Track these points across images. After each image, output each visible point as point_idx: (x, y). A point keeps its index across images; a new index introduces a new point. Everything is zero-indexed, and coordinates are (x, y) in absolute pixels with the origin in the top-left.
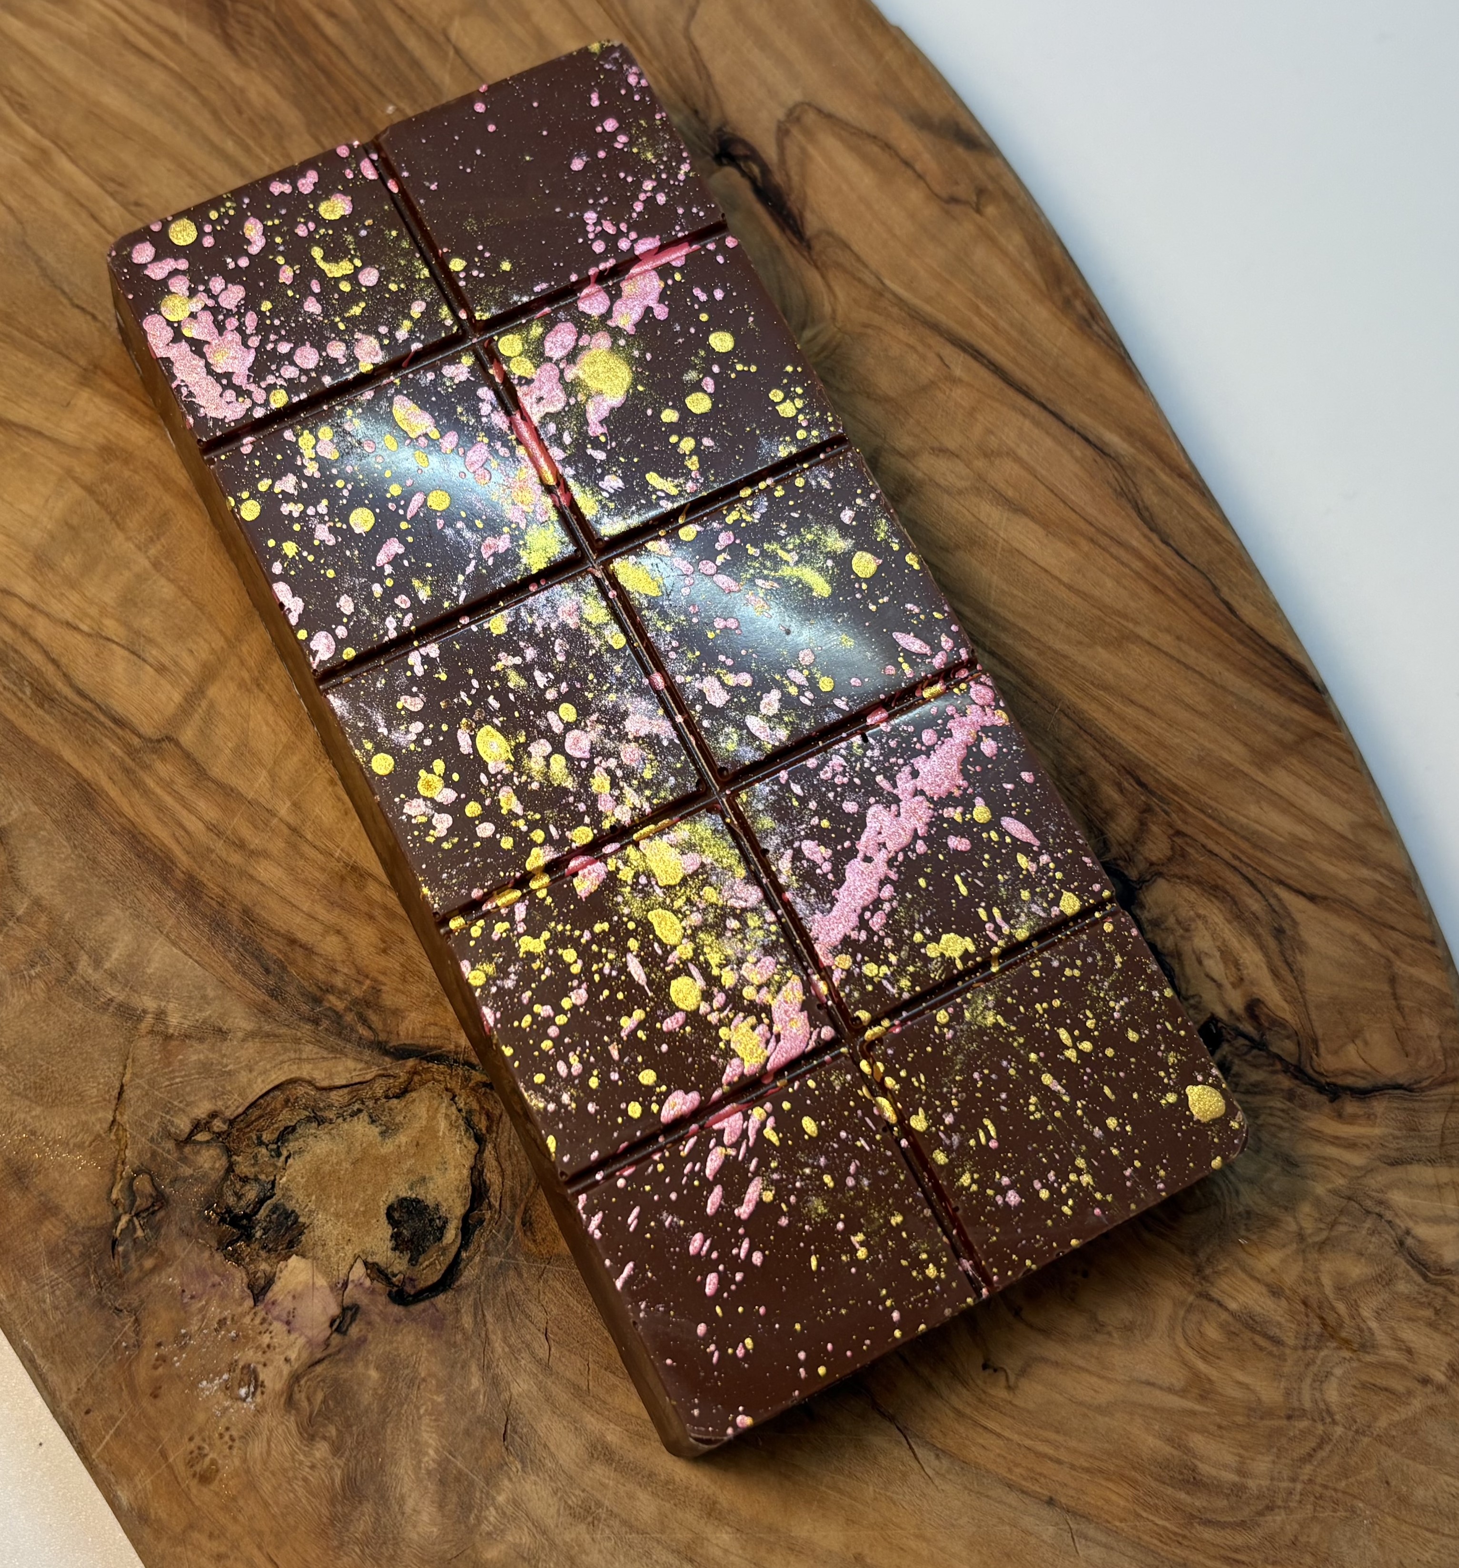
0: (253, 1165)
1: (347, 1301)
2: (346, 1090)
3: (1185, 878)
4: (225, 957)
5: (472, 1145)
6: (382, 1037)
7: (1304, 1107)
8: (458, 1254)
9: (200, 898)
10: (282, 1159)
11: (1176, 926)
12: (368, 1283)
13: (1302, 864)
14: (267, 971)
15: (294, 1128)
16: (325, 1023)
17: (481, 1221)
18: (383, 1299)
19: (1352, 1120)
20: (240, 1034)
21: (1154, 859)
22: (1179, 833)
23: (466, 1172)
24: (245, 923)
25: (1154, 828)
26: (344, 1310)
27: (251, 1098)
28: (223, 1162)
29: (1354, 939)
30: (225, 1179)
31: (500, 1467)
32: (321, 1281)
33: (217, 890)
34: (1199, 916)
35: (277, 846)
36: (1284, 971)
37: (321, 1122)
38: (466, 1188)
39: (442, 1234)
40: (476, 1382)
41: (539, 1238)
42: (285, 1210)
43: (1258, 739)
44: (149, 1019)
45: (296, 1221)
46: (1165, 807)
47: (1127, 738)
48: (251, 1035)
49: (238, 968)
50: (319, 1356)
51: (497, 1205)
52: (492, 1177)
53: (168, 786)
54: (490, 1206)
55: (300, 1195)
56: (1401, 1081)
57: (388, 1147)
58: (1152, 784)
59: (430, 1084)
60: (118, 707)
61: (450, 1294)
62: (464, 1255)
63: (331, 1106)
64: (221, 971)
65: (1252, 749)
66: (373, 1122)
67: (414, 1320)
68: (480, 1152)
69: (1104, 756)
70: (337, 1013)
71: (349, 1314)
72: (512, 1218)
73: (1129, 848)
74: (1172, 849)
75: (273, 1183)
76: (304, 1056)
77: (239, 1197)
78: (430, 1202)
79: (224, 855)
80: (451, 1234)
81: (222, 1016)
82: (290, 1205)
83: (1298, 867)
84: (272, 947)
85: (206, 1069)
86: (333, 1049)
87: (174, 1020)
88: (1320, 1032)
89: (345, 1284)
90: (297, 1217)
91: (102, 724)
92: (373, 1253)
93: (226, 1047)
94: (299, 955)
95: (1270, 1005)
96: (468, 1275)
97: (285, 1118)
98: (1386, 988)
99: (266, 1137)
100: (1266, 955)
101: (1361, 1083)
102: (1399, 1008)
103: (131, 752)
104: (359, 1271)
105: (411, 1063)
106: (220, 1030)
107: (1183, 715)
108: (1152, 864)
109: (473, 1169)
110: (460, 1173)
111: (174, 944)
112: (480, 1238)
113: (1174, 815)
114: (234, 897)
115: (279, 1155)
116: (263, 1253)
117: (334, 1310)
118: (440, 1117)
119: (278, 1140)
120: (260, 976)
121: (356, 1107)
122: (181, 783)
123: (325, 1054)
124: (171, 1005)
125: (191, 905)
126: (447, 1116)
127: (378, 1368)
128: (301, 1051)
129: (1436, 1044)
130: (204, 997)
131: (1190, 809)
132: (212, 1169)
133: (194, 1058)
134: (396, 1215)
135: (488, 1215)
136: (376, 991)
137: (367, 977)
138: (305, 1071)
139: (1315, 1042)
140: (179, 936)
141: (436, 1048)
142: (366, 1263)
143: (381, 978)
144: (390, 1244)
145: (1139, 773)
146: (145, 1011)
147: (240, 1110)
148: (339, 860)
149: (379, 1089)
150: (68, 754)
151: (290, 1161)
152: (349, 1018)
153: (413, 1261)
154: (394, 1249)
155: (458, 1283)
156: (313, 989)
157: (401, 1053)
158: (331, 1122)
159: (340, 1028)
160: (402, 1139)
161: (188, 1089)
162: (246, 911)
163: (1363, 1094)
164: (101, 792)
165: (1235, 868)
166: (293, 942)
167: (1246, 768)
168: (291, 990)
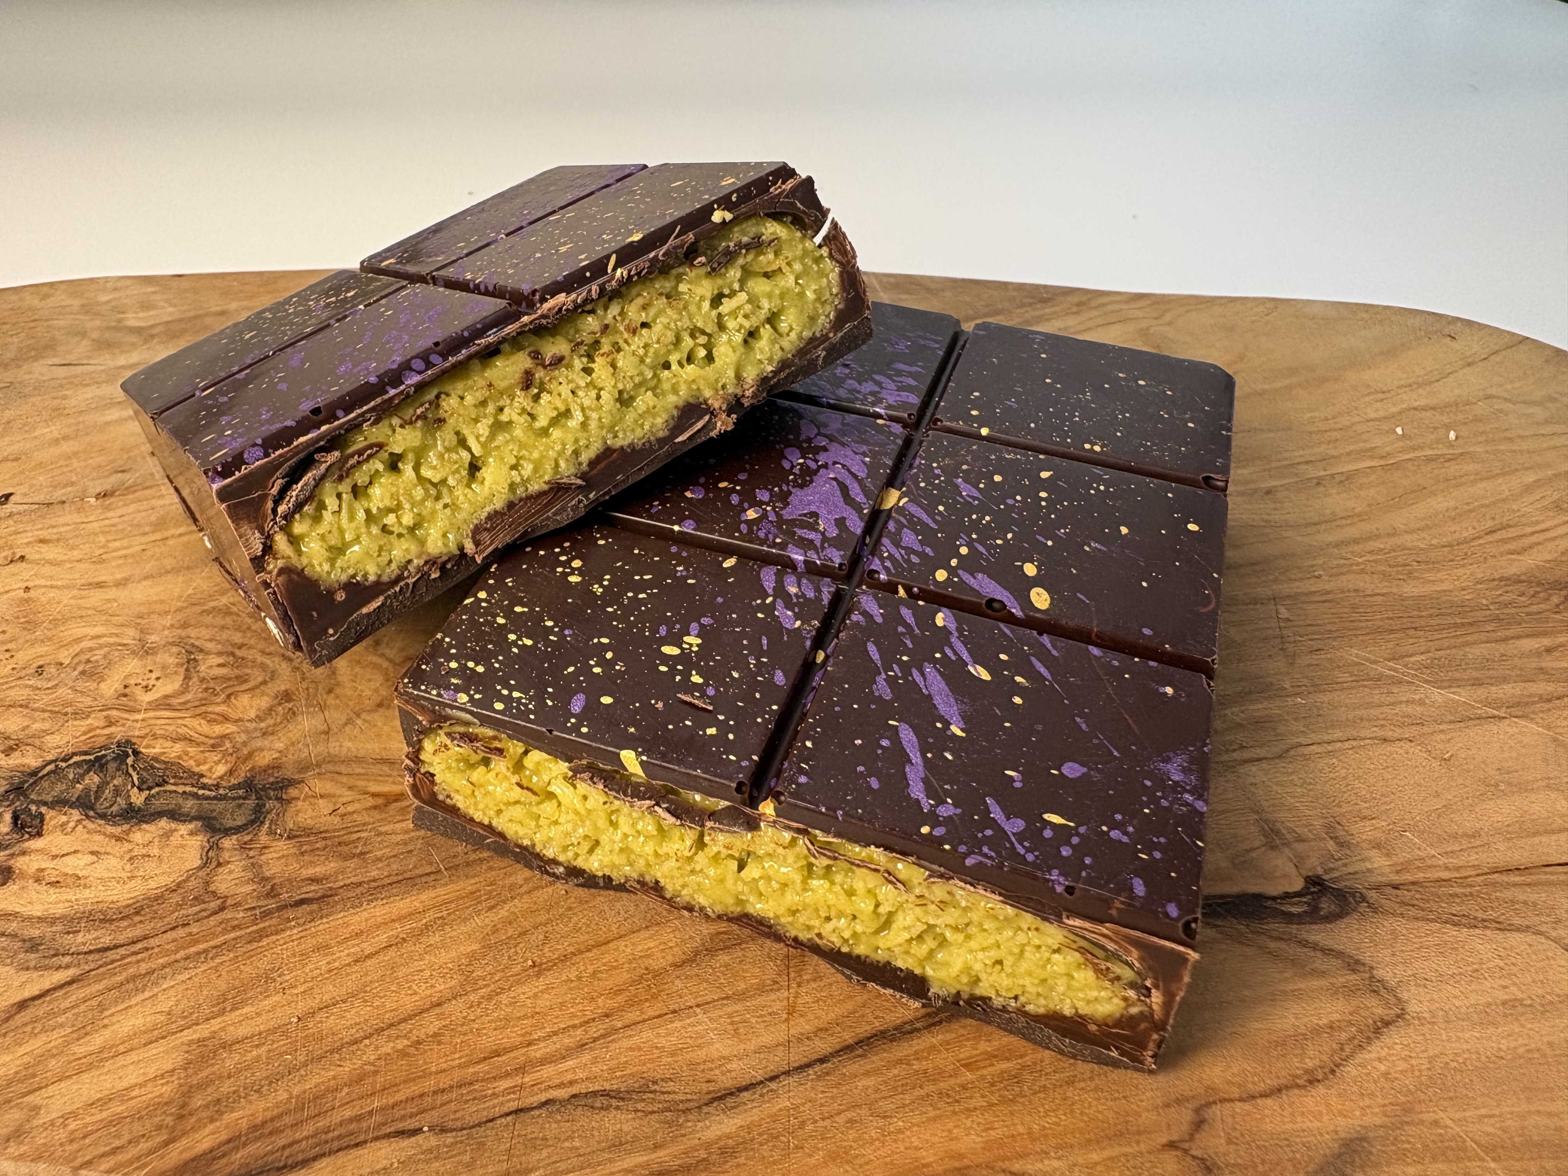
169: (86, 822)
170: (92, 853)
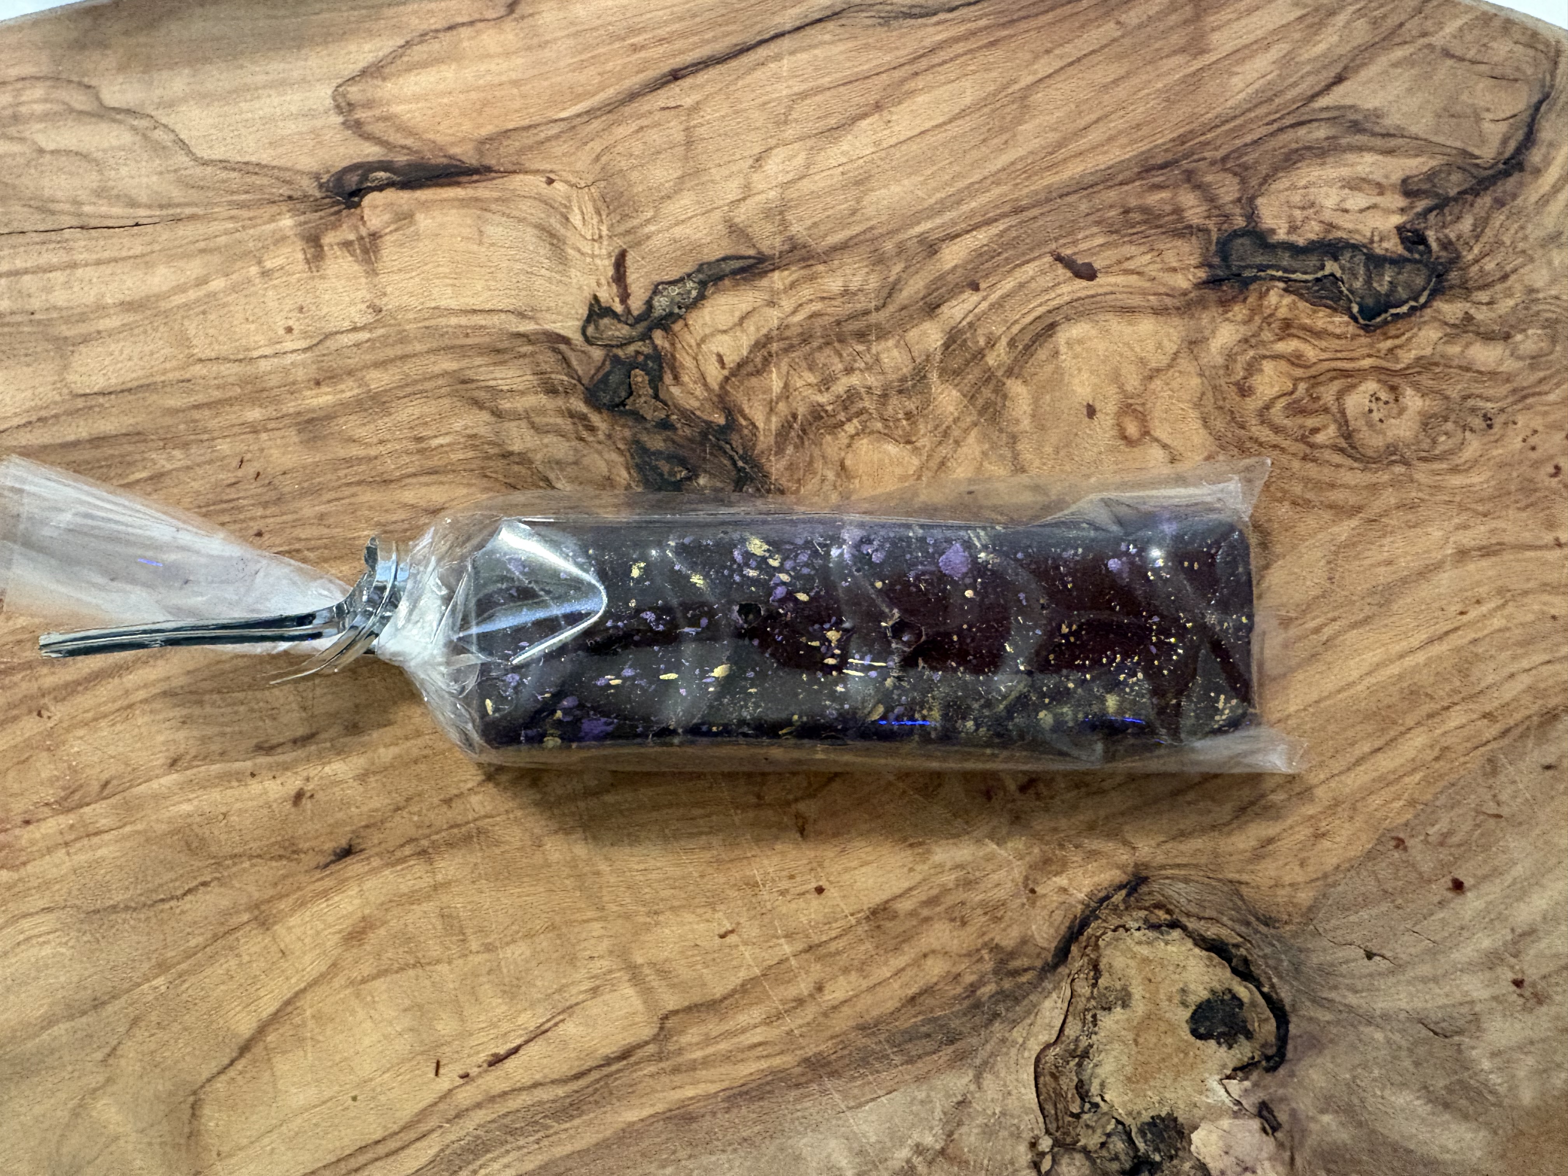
0: (1094, 1131)
1: (1253, 1110)
2: (1070, 1018)
3: (1265, 180)
4: (896, 1066)
5: (1176, 934)
6: (1039, 963)
7: (1514, 196)
8: (1263, 994)
9: (829, 1063)
10: (1102, 1104)
11: (1306, 213)
12: (1247, 1084)
13: (1308, 68)
14: (928, 1035)
15: (1081, 1081)
16: (1001, 1008)
17: (1246, 961)
18: (1268, 1078)
19: (1547, 161)
20: (973, 1087)
21: (1237, 195)
22: (1224, 159)
23: (1197, 951)
24: (873, 1033)
25: (1209, 178)
26: (1260, 1115)
27: (1036, 1107)
28: (1079, 1158)
29: (1395, 65)
30: (1093, 1162)
31: (1460, 1051)
32: (1226, 1123)
33: (830, 1043)
34: (1306, 187)
35: (817, 970)
36: (1393, 143)
37: (1085, 1055)
38: (1210, 959)
39: (1239, 1000)
40: (1379, 1036)
41: (1285, 917)
42: (1148, 1124)
43: (1177, 39)
44: (916, 1160)
45: (1163, 1120)
46: (1196, 157)
47: (1115, 155)
48: (978, 1078)
49: (910, 1061)
50: (1287, 1155)
51: (1240, 939)
52: (1212, 931)
53: (708, 1040)
54: (1237, 946)
55: (1140, 1105)
56: (1535, 99)
57: (1139, 1007)
58: (1169, 156)
59: (1101, 942)
60: (610, 1049)
61: (1293, 1019)
62: (1266, 989)
63: (1077, 1040)
64: (907, 1077)
65: (1183, 50)
66: (1110, 1009)
67: (1299, 1060)
68: (1184, 928)
69: (1121, 184)
70: (997, 993)
71: (1265, 1113)
72: (1257, 931)
73: (1217, 212)
74: (1235, 174)
75: (1119, 1122)
76: (1020, 1040)
77: (1116, 1158)
78: (1205, 995)
79: (800, 1022)
80: (1243, 991)
81: (948, 1096)
82: (1146, 1117)
83: (1309, 73)
84: (906, 1022)
85: (988, 1132)
86: (1028, 1013)
87: (928, 1140)
88: (1459, 144)
89: (1238, 1103)
90: (1159, 1116)
91: (619, 1071)
92: (1224, 1066)
93: (977, 1106)
94: (929, 1001)
95: (1415, 172)
96: (1285, 994)
97: (1068, 1083)
98: (1449, 62)
99: (1075, 1109)
100: (1371, 149)
101: (1520, 135)
102: (1473, 62)
103: (660, 1057)
104: (1235, 1086)
105: (1074, 949)
106: (959, 1103)
107: (1121, 92)
108: (1239, 200)
109: (1196, 944)
110: (1194, 956)
111: (860, 1105)
112: (1260, 968)
113: (1207, 154)
114: (844, 1033)
115: (1097, 1106)
116: (1175, 1162)
117: (1255, 1124)
118: (1137, 949)
119: (1082, 1099)
120: (929, 1045)
121: (1089, 1017)
122: (713, 1027)
123: (1029, 1021)
124: (915, 1136)
125: (832, 1074)
126: (1139, 943)
127: (1323, 1111)
128: (1015, 1042)
129: (1519, 49)
130: (922, 1102)
131: (1209, 136)
132: (1079, 1169)
133: (972, 1139)
134: (1202, 1030)
135: (1243, 951)
136: (995, 949)
137: (978, 950)
138: (1035, 1047)
139: (1465, 153)
140: (855, 1097)
141: (1073, 922)
142: (1228, 1077)
143: (986, 938)
144: (1224, 1048)
145: (1152, 162)
146: (908, 1161)
147: (1041, 1119)
148: (859, 922)
149: (1083, 989)
150: (632, 1115)
151: (1107, 1097)
152: (1007, 984)
153: (1249, 1035)
154: (1230, 1047)
155: (1287, 1008)
156: (966, 1003)
157: (1062, 954)
158: (1091, 1046)
159: (1013, 998)
160: (1137, 991)
161: (999, 1157)
162: (862, 1027)
163: (1529, 139)
164: (683, 1104)
165: (1281, 130)
166: (912, 1000)
167: (1197, 65)
168: (955, 1024)
169: (1365, 241)
170: (1346, 211)
